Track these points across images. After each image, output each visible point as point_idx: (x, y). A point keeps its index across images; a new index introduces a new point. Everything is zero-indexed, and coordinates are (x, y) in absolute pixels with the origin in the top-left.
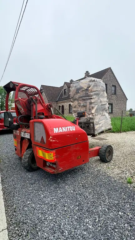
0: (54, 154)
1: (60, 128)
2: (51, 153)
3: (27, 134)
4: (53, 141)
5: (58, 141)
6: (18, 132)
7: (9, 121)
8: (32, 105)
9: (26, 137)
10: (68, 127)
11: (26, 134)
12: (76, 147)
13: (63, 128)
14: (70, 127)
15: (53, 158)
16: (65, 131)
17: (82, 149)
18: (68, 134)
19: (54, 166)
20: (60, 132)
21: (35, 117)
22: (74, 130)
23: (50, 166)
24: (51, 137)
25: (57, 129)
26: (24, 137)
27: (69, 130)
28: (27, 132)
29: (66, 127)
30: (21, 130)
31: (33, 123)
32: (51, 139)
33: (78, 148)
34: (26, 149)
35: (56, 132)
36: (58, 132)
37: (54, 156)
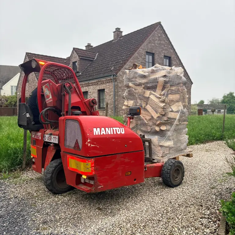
0: (92, 164)
1: (103, 129)
2: (89, 162)
3: (54, 136)
4: (92, 145)
5: (98, 147)
6: (39, 134)
7: (28, 118)
8: (64, 95)
9: (52, 141)
10: (114, 129)
11: (52, 136)
12: (124, 158)
13: (107, 129)
14: (117, 129)
15: (90, 170)
16: (109, 133)
17: (133, 161)
18: (113, 138)
19: (92, 182)
20: (102, 134)
21: (67, 112)
22: (123, 133)
23: (85, 184)
24: (89, 141)
25: (98, 129)
26: (48, 141)
27: (115, 133)
28: (54, 135)
29: (111, 128)
30: (45, 132)
31: (65, 120)
32: (89, 143)
33: (127, 160)
34: (50, 160)
35: (97, 134)
36: (99, 134)
37: (92, 167)
